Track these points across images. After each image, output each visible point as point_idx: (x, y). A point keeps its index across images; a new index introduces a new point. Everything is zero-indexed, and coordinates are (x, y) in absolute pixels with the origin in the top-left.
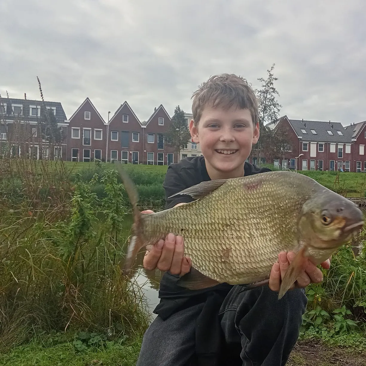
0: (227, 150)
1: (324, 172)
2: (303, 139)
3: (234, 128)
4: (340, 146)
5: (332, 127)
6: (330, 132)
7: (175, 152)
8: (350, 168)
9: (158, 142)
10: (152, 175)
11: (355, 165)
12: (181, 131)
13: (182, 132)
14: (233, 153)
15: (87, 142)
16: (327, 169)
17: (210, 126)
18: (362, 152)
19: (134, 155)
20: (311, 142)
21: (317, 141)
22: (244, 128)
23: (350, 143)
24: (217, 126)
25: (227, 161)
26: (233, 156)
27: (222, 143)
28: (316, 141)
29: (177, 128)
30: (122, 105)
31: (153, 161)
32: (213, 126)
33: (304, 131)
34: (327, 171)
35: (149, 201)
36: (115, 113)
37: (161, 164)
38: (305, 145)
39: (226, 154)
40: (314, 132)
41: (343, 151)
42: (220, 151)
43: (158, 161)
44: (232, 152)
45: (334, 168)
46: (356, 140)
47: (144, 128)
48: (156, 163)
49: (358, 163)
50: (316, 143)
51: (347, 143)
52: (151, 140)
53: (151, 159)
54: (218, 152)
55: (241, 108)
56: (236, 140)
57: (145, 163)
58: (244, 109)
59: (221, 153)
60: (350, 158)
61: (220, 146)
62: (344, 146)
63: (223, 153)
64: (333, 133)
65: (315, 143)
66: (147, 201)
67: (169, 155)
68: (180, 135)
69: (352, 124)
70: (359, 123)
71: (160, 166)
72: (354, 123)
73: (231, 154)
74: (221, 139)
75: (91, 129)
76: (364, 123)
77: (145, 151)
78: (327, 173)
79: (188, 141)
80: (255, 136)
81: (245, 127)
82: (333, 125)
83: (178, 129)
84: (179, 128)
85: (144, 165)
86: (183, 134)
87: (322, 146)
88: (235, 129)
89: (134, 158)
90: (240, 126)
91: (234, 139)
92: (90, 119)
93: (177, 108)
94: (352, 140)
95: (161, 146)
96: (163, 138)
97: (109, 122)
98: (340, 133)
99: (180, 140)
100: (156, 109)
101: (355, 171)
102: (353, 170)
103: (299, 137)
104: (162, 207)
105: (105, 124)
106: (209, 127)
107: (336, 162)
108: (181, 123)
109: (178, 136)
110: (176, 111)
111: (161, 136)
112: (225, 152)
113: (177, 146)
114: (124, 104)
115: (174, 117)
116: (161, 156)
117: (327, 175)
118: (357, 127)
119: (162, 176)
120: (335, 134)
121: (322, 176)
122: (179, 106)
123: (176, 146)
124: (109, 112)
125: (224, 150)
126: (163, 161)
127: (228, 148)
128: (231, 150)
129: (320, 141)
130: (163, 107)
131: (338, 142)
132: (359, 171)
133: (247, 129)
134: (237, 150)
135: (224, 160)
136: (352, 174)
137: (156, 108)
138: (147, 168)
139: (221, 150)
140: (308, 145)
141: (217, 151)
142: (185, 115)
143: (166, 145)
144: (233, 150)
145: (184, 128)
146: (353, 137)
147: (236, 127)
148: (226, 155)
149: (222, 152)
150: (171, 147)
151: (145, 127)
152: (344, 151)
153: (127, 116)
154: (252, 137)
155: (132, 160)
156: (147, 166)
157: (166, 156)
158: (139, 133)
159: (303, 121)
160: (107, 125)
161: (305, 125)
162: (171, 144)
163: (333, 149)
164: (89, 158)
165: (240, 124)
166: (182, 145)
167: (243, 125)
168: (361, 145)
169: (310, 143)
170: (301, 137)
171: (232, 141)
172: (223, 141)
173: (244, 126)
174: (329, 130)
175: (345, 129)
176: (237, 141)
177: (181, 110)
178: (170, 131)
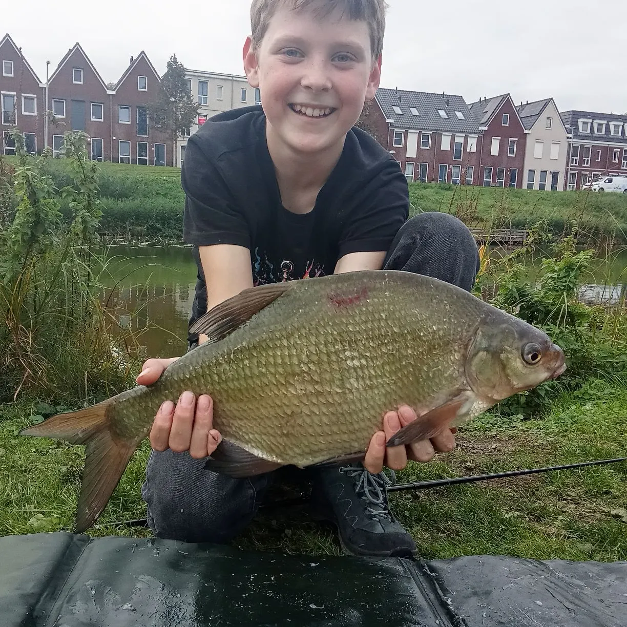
0: (314, 107)
1: (429, 184)
2: (395, 125)
3: (332, 60)
4: (459, 140)
5: (448, 103)
6: (442, 113)
7: (169, 142)
8: (472, 179)
9: (137, 122)
10: (128, 182)
11: (482, 173)
12: (179, 103)
13: (181, 105)
14: (325, 115)
15: (9, 119)
16: (433, 180)
17: (284, 53)
18: (495, 151)
19: (95, 145)
20: (410, 131)
21: (420, 129)
22: (354, 63)
23: (477, 133)
24: (298, 55)
25: (311, 132)
26: (324, 122)
27: (304, 90)
28: (418, 129)
29: (172, 96)
30: (70, 51)
31: (130, 157)
32: (291, 53)
33: (398, 110)
34: (433, 182)
35: (125, 228)
36: (59, 66)
37: (143, 162)
38: (399, 135)
39: (310, 117)
40: (415, 112)
41: (462, 149)
42: (298, 108)
43: (138, 157)
44: (322, 113)
45: (446, 178)
46: (486, 128)
47: (112, 95)
48: (134, 162)
49: (487, 171)
50: (418, 131)
51: (471, 133)
52: (124, 117)
53: (125, 153)
54: (294, 111)
55: (351, 18)
56: (333, 87)
57: (115, 160)
58: (358, 20)
59: (300, 112)
60: (474, 161)
61: (301, 97)
62: (466, 138)
63: (305, 114)
64: (448, 116)
65: (416, 133)
66: (121, 227)
67: (158, 147)
68: (177, 109)
69: (483, 99)
70: (494, 98)
71: (142, 167)
72: (485, 97)
73: (320, 116)
74: (304, 82)
75: (15, 93)
76: (502, 97)
77: (114, 138)
78: (434, 186)
79: (191, 122)
80: (372, 84)
81: (354, 60)
82: (448, 100)
83: (172, 99)
84: (175, 97)
85: (114, 164)
86: (182, 108)
87: (426, 137)
88: (333, 63)
89: (95, 149)
90: (343, 58)
91: (329, 85)
92: (12, 75)
93: (171, 59)
94: (480, 128)
95: (142, 129)
96: (145, 115)
97: (48, 81)
98: (459, 115)
99: (177, 119)
100: (133, 60)
101: (481, 184)
102: (479, 182)
103: (388, 121)
104: (148, 238)
105: (41, 85)
106: (281, 53)
107: (451, 167)
108: (179, 88)
109: (173, 112)
110: (169, 65)
111: (142, 111)
112: (309, 111)
113: (172, 130)
114: (74, 48)
115: (166, 76)
116: (143, 148)
117: (433, 190)
118: (490, 104)
119: (146, 184)
120: (451, 116)
121: (424, 192)
122: (175, 55)
123: (169, 131)
124: (48, 63)
125: (307, 106)
126: (148, 158)
127: (316, 103)
128: (321, 108)
129: (425, 129)
130: (145, 55)
131: (456, 132)
132: (488, 184)
133: (359, 67)
134: (333, 110)
135: (305, 129)
136: (477, 188)
137: (132, 57)
138: (119, 168)
139: (302, 105)
140: (403, 135)
141: (292, 106)
142: (186, 73)
143: (152, 128)
144: (325, 108)
145: (184, 97)
146: (482, 122)
147: (336, 59)
148: (310, 119)
149: (303, 110)
150: (161, 131)
151: (114, 93)
152: (465, 148)
153: (81, 71)
154: (365, 84)
155: (92, 154)
156: (118, 166)
157: (153, 149)
158: (103, 104)
159: (396, 91)
160: (46, 88)
161: (400, 98)
162: (162, 127)
163: (446, 144)
164: (14, 148)
165: (346, 53)
166: (180, 130)
167: (351, 56)
168: (494, 137)
169: (406, 132)
170: (392, 121)
171: (325, 89)
172: (308, 87)
173: (352, 59)
174: (441, 108)
175: (470, 107)
176: (335, 89)
177: (179, 63)
178: (159, 103)
